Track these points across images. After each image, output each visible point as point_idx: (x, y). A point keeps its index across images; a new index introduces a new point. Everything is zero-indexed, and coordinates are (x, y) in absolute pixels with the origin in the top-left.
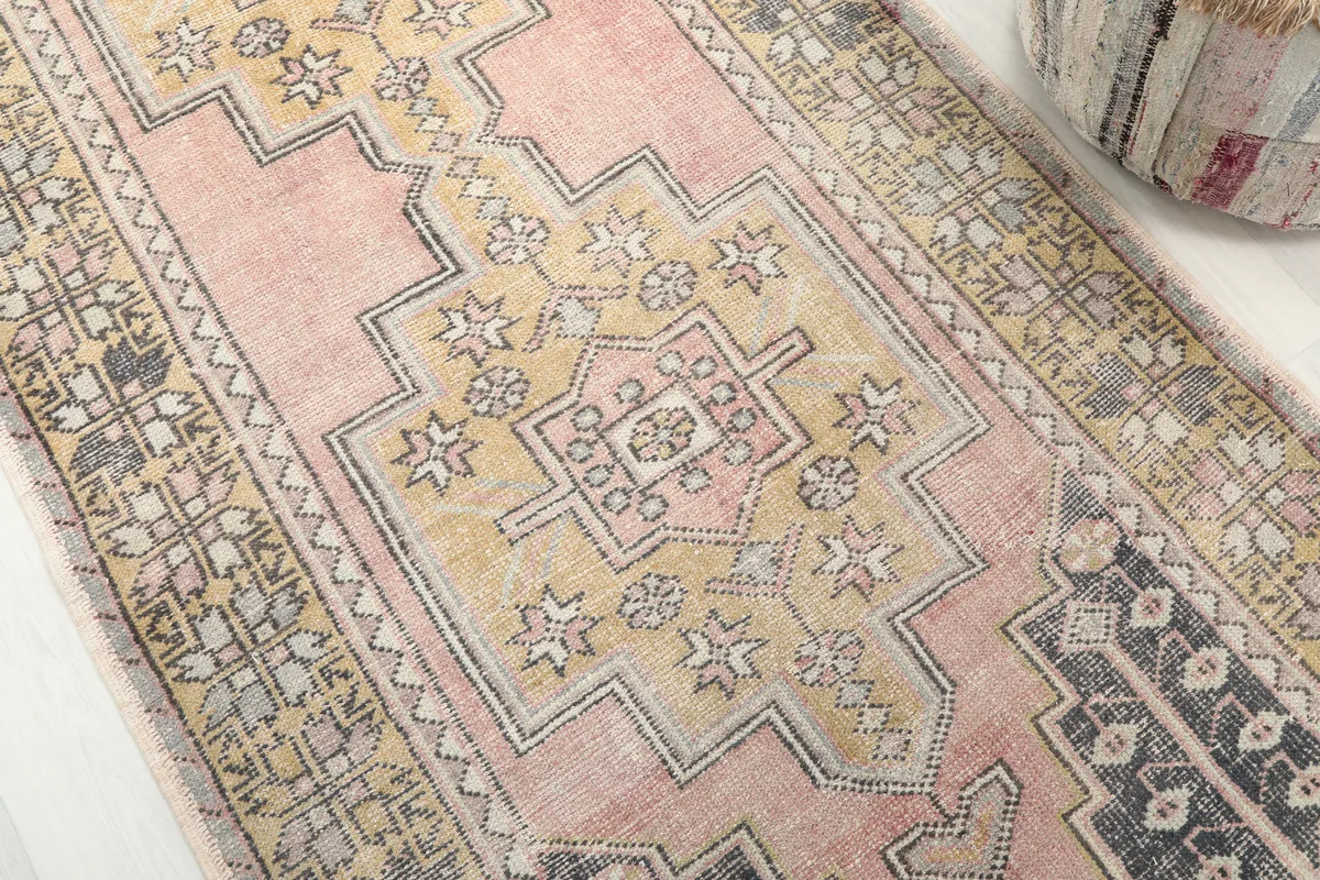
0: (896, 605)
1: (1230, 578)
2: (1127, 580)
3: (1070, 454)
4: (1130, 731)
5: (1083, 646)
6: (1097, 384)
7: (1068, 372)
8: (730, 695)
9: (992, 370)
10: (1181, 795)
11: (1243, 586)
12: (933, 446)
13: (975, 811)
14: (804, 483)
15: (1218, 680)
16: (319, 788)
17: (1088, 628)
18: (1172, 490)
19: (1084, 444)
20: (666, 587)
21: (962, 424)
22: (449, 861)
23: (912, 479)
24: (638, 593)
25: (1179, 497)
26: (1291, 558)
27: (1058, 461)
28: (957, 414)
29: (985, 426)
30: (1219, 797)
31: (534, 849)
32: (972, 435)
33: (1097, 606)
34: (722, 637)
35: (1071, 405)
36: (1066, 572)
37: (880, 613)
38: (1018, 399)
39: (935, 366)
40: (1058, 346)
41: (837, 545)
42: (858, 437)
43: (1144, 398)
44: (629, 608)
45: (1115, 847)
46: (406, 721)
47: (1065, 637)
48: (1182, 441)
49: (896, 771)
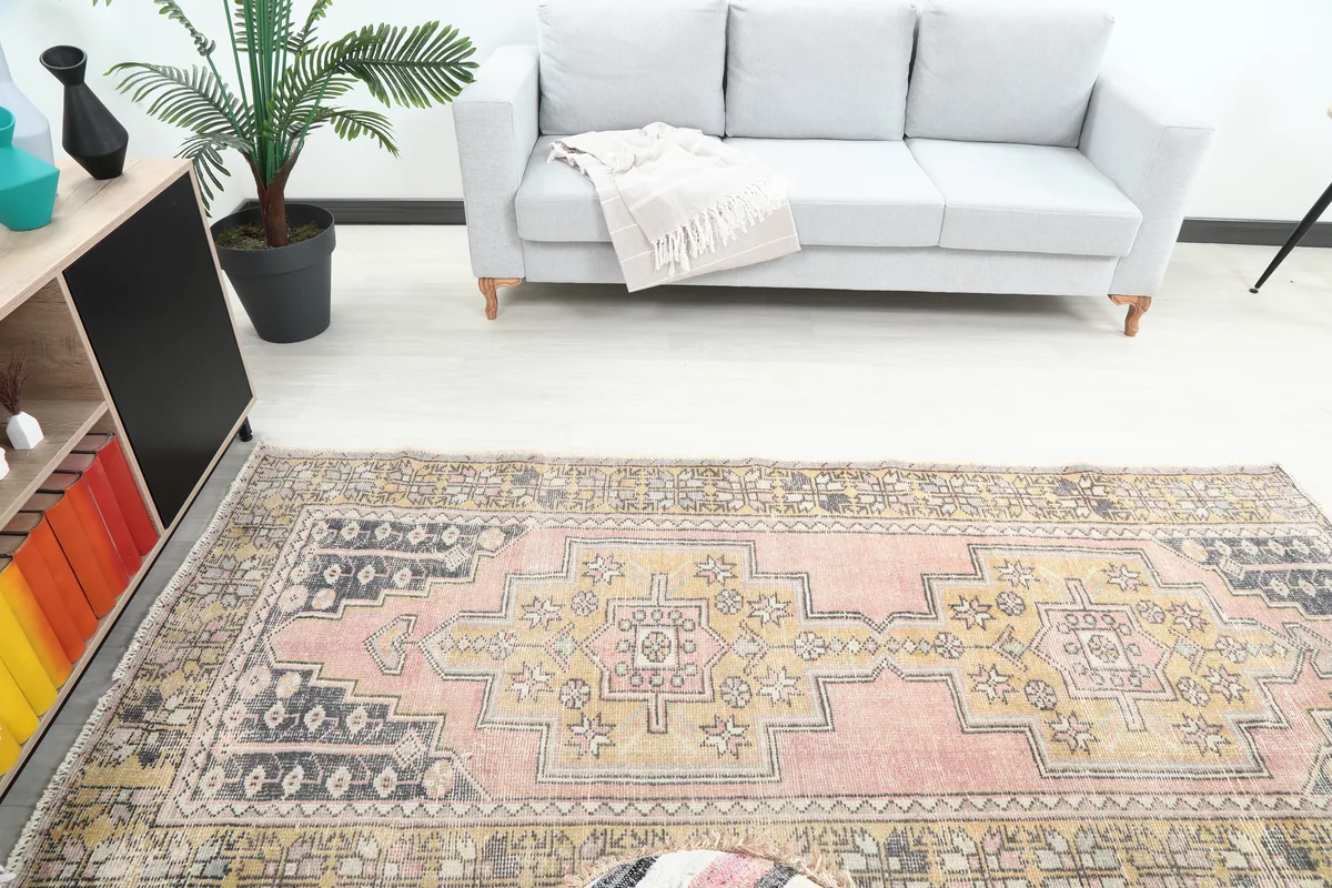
0: (496, 683)
1: (358, 828)
2: (409, 782)
3: (487, 808)
4: (354, 730)
5: (404, 739)
6: (509, 851)
7: (529, 842)
8: (523, 606)
9: (565, 806)
10: (313, 727)
11: (348, 832)
12: (551, 747)
13: (394, 653)
14: (584, 684)
15: (330, 783)
16: (609, 487)
17: (409, 748)
18: (422, 841)
19: (487, 819)
20: (586, 612)
21: (550, 769)
22: (551, 506)
23: (545, 728)
24: (593, 600)
25: (416, 841)
26: (334, 868)
27: (490, 799)
28: (557, 771)
29: (539, 779)
30: (296, 741)
31: (531, 528)
32: (540, 769)
33: (412, 759)
34: (548, 616)
35: (510, 830)
36: (439, 759)
37: (500, 675)
38: (539, 807)
39: (590, 780)
40: (547, 850)
41: (544, 678)
42: (585, 719)
43: (478, 871)
44: (589, 595)
45: (328, 689)
46: (610, 516)
47: (415, 735)
48: (439, 869)
49: (438, 638)
